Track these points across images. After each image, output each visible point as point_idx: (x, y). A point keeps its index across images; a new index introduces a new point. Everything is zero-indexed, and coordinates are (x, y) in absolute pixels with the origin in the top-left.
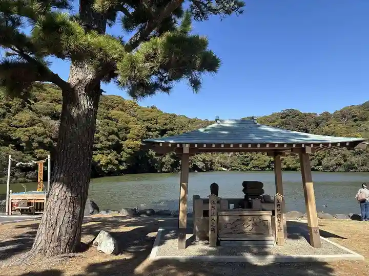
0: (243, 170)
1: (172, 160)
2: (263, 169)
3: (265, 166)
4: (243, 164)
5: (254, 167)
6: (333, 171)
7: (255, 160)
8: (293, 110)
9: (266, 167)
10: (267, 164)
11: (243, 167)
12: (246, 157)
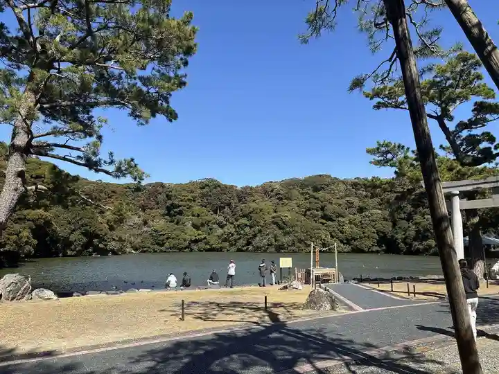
0: (156, 251)
1: (85, 240)
2: (181, 250)
3: (183, 246)
4: (158, 244)
5: (171, 248)
6: (265, 251)
7: (173, 238)
8: (212, 180)
9: (185, 248)
10: (187, 244)
11: (156, 247)
12: (161, 235)
